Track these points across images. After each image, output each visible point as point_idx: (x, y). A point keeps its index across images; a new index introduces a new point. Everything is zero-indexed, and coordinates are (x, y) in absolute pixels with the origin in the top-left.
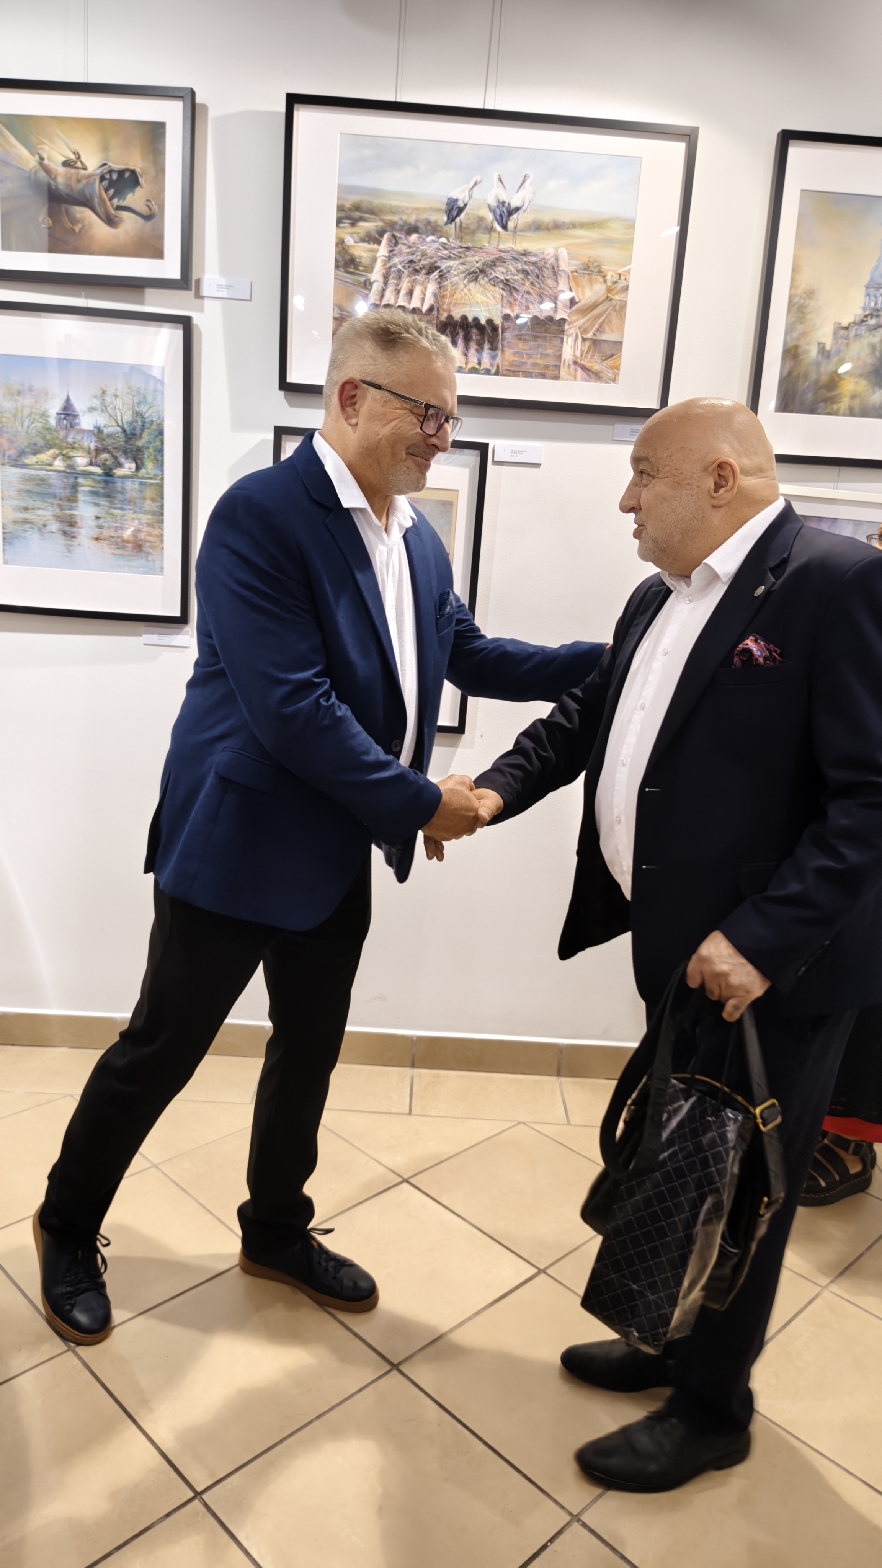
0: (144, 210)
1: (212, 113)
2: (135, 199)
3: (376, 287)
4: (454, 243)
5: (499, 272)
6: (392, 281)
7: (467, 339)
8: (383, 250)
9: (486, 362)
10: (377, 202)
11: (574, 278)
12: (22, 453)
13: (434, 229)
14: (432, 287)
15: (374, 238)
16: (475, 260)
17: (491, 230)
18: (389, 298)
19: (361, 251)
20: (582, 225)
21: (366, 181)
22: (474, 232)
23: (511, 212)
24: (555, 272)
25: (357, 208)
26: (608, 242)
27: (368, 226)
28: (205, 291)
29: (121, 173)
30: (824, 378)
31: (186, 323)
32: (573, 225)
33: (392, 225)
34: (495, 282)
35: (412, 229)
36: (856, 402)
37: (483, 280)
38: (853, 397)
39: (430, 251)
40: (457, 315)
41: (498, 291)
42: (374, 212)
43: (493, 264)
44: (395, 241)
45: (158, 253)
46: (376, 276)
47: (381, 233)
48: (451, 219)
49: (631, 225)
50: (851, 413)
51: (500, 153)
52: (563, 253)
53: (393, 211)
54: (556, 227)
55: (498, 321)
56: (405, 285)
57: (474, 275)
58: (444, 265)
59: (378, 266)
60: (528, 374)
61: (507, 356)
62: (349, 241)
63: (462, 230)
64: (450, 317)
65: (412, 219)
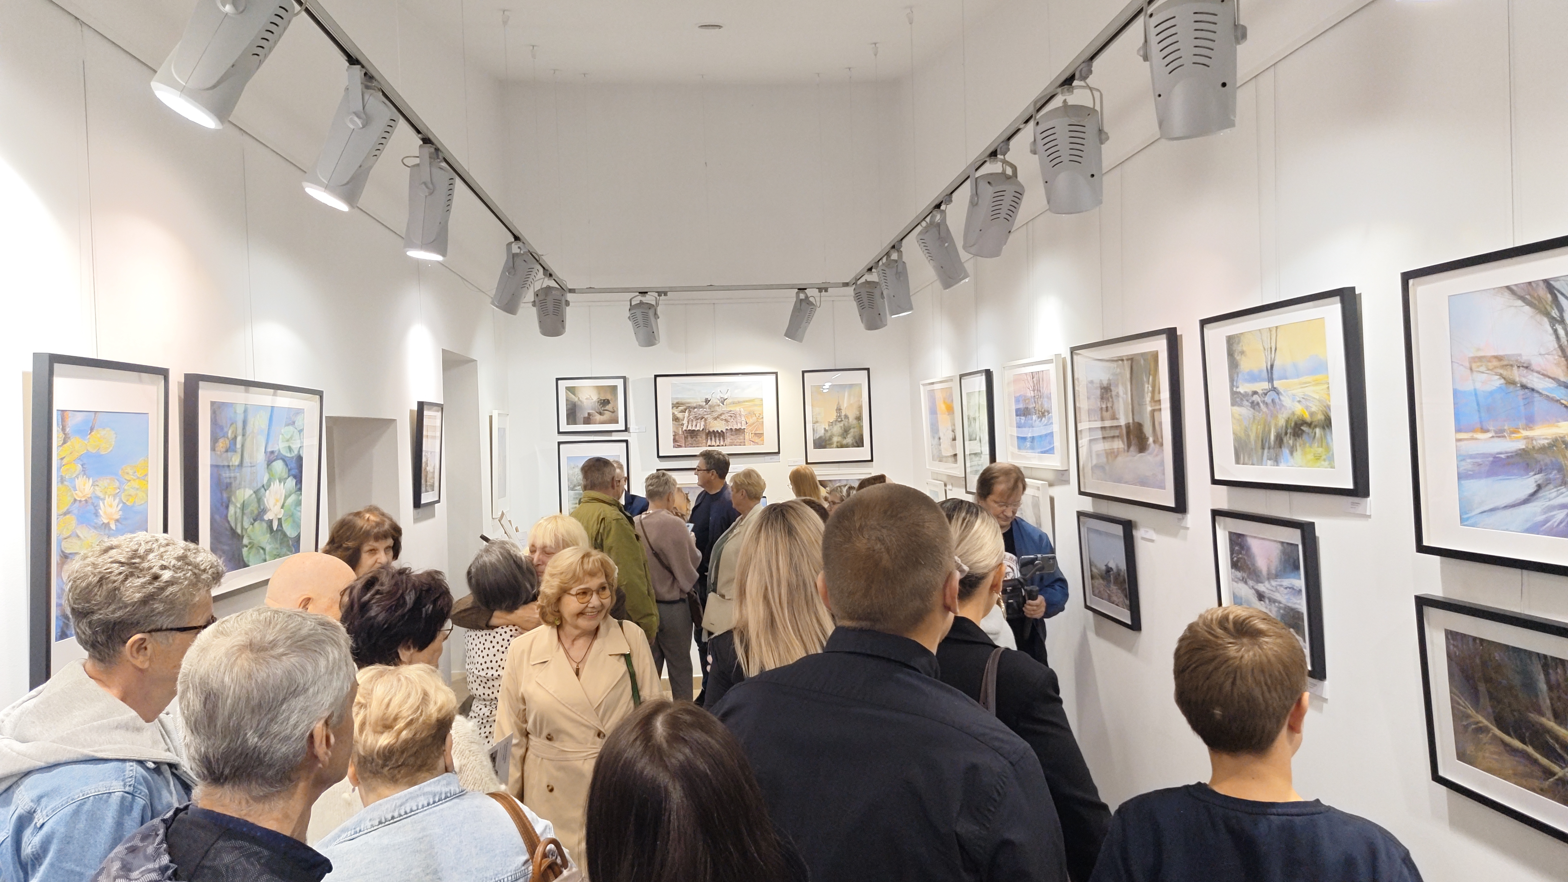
0: (612, 410)
1: (630, 380)
2: (609, 407)
3: (685, 425)
4: (708, 410)
5: (723, 417)
6: (690, 423)
7: (715, 437)
8: (687, 414)
9: (722, 443)
10: (683, 401)
11: (746, 416)
12: (575, 486)
13: (701, 407)
14: (703, 423)
15: (684, 411)
16: (715, 415)
17: (719, 405)
18: (690, 428)
19: (680, 415)
20: (747, 401)
21: (679, 396)
22: (714, 407)
23: (725, 400)
24: (740, 415)
25: (677, 403)
26: (756, 405)
27: (681, 408)
28: (631, 431)
29: (604, 400)
30: (827, 438)
31: (626, 441)
32: (744, 402)
33: (689, 407)
34: (722, 420)
35: (695, 408)
36: (839, 444)
37: (718, 420)
38: (837, 442)
39: (701, 413)
40: (711, 430)
41: (724, 422)
42: (682, 404)
43: (721, 415)
44: (690, 411)
45: (617, 422)
46: (685, 422)
47: (686, 410)
48: (707, 404)
49: (762, 400)
50: (838, 447)
51: (720, 384)
52: (742, 409)
53: (688, 403)
54: (739, 402)
55: (724, 431)
56: (694, 424)
57: (715, 419)
58: (706, 417)
59: (686, 419)
60: (736, 445)
61: (728, 441)
62: (676, 413)
63: (710, 407)
64: (709, 431)
65: (695, 405)
